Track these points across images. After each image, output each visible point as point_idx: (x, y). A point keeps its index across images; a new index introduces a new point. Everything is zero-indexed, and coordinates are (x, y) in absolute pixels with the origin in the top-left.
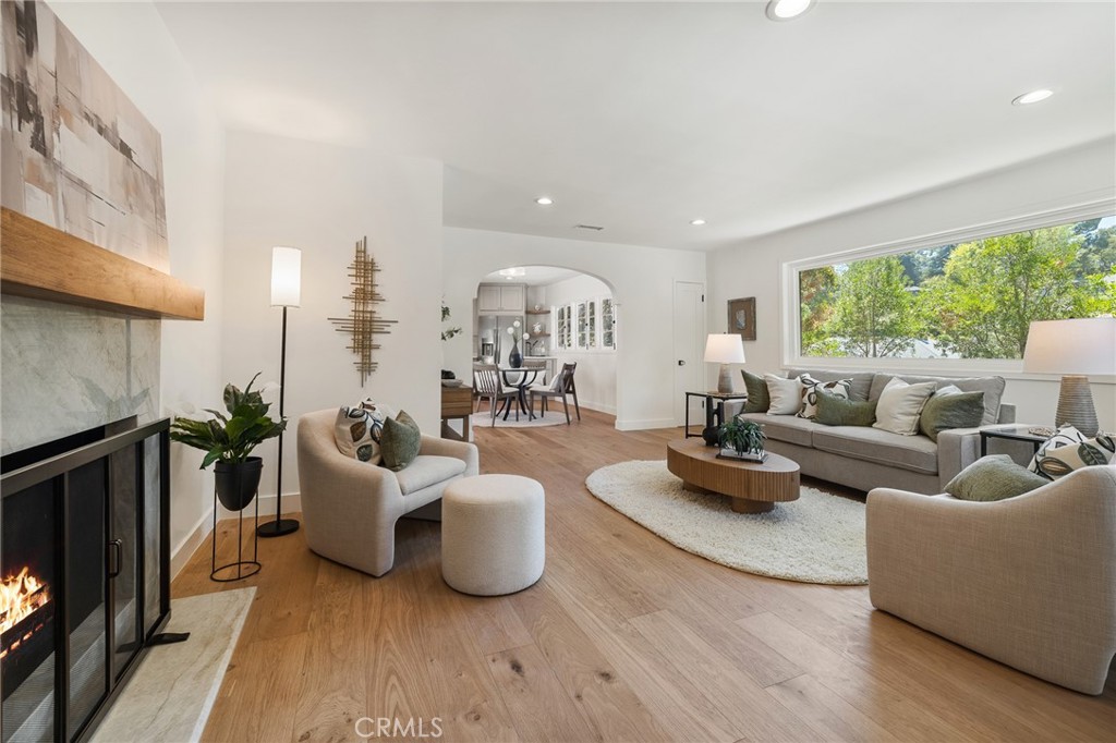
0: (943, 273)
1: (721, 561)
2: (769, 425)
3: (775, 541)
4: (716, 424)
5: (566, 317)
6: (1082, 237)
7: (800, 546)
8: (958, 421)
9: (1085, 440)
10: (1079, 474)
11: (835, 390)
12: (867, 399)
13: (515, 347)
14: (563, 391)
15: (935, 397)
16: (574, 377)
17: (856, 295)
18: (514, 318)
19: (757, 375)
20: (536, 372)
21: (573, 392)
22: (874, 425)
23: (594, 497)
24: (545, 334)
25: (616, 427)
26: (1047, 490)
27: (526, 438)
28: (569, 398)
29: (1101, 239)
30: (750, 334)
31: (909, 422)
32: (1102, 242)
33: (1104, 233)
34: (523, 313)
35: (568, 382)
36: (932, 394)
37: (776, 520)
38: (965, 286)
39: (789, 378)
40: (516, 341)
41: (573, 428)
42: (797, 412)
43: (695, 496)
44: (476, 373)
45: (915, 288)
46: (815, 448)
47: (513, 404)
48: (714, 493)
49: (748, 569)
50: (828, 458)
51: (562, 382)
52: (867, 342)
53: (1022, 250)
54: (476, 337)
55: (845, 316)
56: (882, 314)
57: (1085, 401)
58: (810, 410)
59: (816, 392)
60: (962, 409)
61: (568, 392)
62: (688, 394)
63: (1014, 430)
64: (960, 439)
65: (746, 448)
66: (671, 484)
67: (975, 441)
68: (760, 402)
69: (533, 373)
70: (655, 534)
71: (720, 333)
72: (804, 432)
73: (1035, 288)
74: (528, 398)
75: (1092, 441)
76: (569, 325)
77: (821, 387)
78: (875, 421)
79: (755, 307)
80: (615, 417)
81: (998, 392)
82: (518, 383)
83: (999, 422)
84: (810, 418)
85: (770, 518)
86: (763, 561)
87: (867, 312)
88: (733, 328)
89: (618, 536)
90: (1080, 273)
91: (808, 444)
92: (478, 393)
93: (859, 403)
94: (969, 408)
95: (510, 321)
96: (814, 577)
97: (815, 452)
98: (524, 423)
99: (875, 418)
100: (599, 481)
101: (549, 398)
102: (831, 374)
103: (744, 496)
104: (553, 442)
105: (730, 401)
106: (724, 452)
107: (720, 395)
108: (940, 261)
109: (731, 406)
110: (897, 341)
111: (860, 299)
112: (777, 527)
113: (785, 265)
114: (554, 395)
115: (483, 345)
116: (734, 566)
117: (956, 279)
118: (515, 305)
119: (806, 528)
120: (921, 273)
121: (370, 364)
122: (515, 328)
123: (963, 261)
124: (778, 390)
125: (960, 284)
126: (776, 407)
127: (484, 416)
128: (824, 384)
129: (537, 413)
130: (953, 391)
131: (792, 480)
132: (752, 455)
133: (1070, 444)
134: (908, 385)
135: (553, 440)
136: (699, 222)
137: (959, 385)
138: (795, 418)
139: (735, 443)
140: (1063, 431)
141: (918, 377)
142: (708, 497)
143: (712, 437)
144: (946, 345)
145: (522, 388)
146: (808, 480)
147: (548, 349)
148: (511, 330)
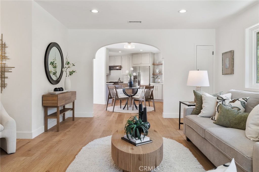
11: (234, 104)
21: (153, 99)
25: (163, 116)
30: (231, 71)
34: (151, 65)
46: (206, 139)
62: (180, 102)
77: (227, 102)
79: (233, 56)
88: (224, 68)
113: (247, 30)
115: (134, 78)
118: (147, 62)
121: (4, 84)
126: (203, 112)
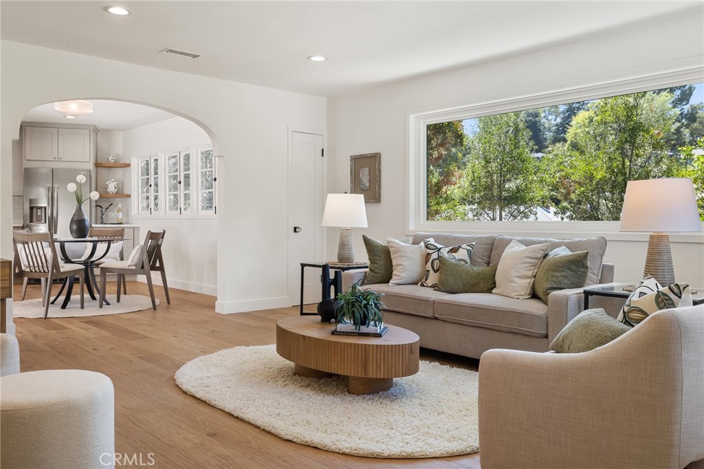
0: (565, 140)
1: (333, 448)
2: (390, 296)
3: (392, 419)
4: (332, 296)
5: (152, 172)
6: (677, 111)
7: (417, 423)
8: (567, 281)
9: (661, 289)
10: (653, 318)
11: (458, 255)
12: (488, 264)
13: (79, 210)
14: (147, 266)
15: (548, 258)
16: (162, 248)
17: (485, 158)
18: (78, 172)
19: (380, 240)
20: (109, 242)
21: (161, 269)
22: (494, 291)
23: (185, 393)
24: (122, 194)
25: (217, 310)
26: (629, 336)
27: (94, 329)
28: (156, 276)
29: (691, 114)
30: (373, 195)
31: (523, 285)
32: (691, 117)
33: (694, 108)
34: (91, 166)
35: (153, 257)
36: (546, 256)
37: (394, 398)
38: (582, 153)
39: (414, 243)
40: (80, 201)
41: (160, 313)
42: (420, 281)
43: (307, 381)
44: (20, 246)
45: (540, 155)
46: (436, 319)
47: (76, 288)
48: (329, 376)
49: (361, 452)
50: (449, 328)
51: (145, 255)
52: (494, 210)
53: (629, 118)
54: (18, 198)
55: (473, 180)
56: (509, 180)
57: (665, 257)
58: (433, 278)
59: (439, 258)
60: (569, 269)
61: (153, 268)
62: (303, 266)
63: (612, 288)
64: (567, 298)
65: (364, 321)
66: (280, 370)
67: (579, 301)
68: (381, 272)
69: (105, 245)
70: (259, 428)
71: (340, 192)
72: (426, 301)
73: (637, 156)
74: (98, 280)
75: (665, 290)
76: (156, 185)
77: (445, 252)
78: (495, 287)
79: (380, 164)
80: (215, 299)
81: (600, 252)
82: (83, 259)
83: (601, 282)
84: (433, 286)
85: (387, 397)
86: (378, 442)
87: (495, 177)
88: (356, 187)
89: (213, 435)
90: (674, 145)
91: (430, 314)
92: (21, 274)
93: (481, 268)
94: (576, 268)
95: (71, 175)
96: (429, 451)
97: (436, 322)
98: (92, 310)
99: (495, 283)
100: (192, 375)
101: (127, 279)
102: (454, 238)
103: (361, 374)
104: (136, 333)
105: (351, 271)
106: (340, 327)
107: (340, 265)
108: (563, 128)
109: (351, 277)
110: (522, 208)
111: (488, 162)
112: (395, 405)
113: (412, 117)
114: (134, 273)
115: (32, 208)
116: (347, 451)
117: (575, 146)
118: (79, 154)
119: (425, 403)
120: (546, 139)
122: (79, 185)
123: (583, 128)
124: (402, 257)
125: (578, 150)
126: (400, 274)
127: (33, 305)
128: (448, 249)
129: (111, 297)
130: (563, 252)
131: (411, 352)
132: (371, 328)
133: (649, 293)
134: (525, 247)
135: (133, 329)
136: (318, 59)
137: (570, 246)
138: (418, 287)
139: (353, 316)
140: (646, 282)
141: (535, 239)
142: (322, 381)
143: (328, 312)
144: (564, 213)
145: (89, 265)
146: (428, 353)
147: (127, 214)
148: (72, 187)
